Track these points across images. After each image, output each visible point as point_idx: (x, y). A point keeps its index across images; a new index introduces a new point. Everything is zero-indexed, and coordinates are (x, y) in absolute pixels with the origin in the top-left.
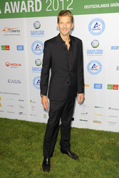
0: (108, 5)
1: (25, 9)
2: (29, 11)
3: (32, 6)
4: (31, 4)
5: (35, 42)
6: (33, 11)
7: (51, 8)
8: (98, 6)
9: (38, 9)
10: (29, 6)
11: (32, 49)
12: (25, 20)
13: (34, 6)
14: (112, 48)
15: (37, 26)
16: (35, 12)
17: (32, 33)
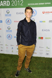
0: (37, 4)
1: (2, 4)
2: (4, 5)
3: (5, 3)
4: (5, 2)
5: (7, 19)
6: (6, 5)
7: (14, 4)
8: (34, 4)
9: (8, 4)
10: (4, 3)
11: (6, 22)
12: (2, 9)
13: (6, 3)
14: (40, 22)
15: (8, 12)
16: (7, 6)
17: (6, 15)
